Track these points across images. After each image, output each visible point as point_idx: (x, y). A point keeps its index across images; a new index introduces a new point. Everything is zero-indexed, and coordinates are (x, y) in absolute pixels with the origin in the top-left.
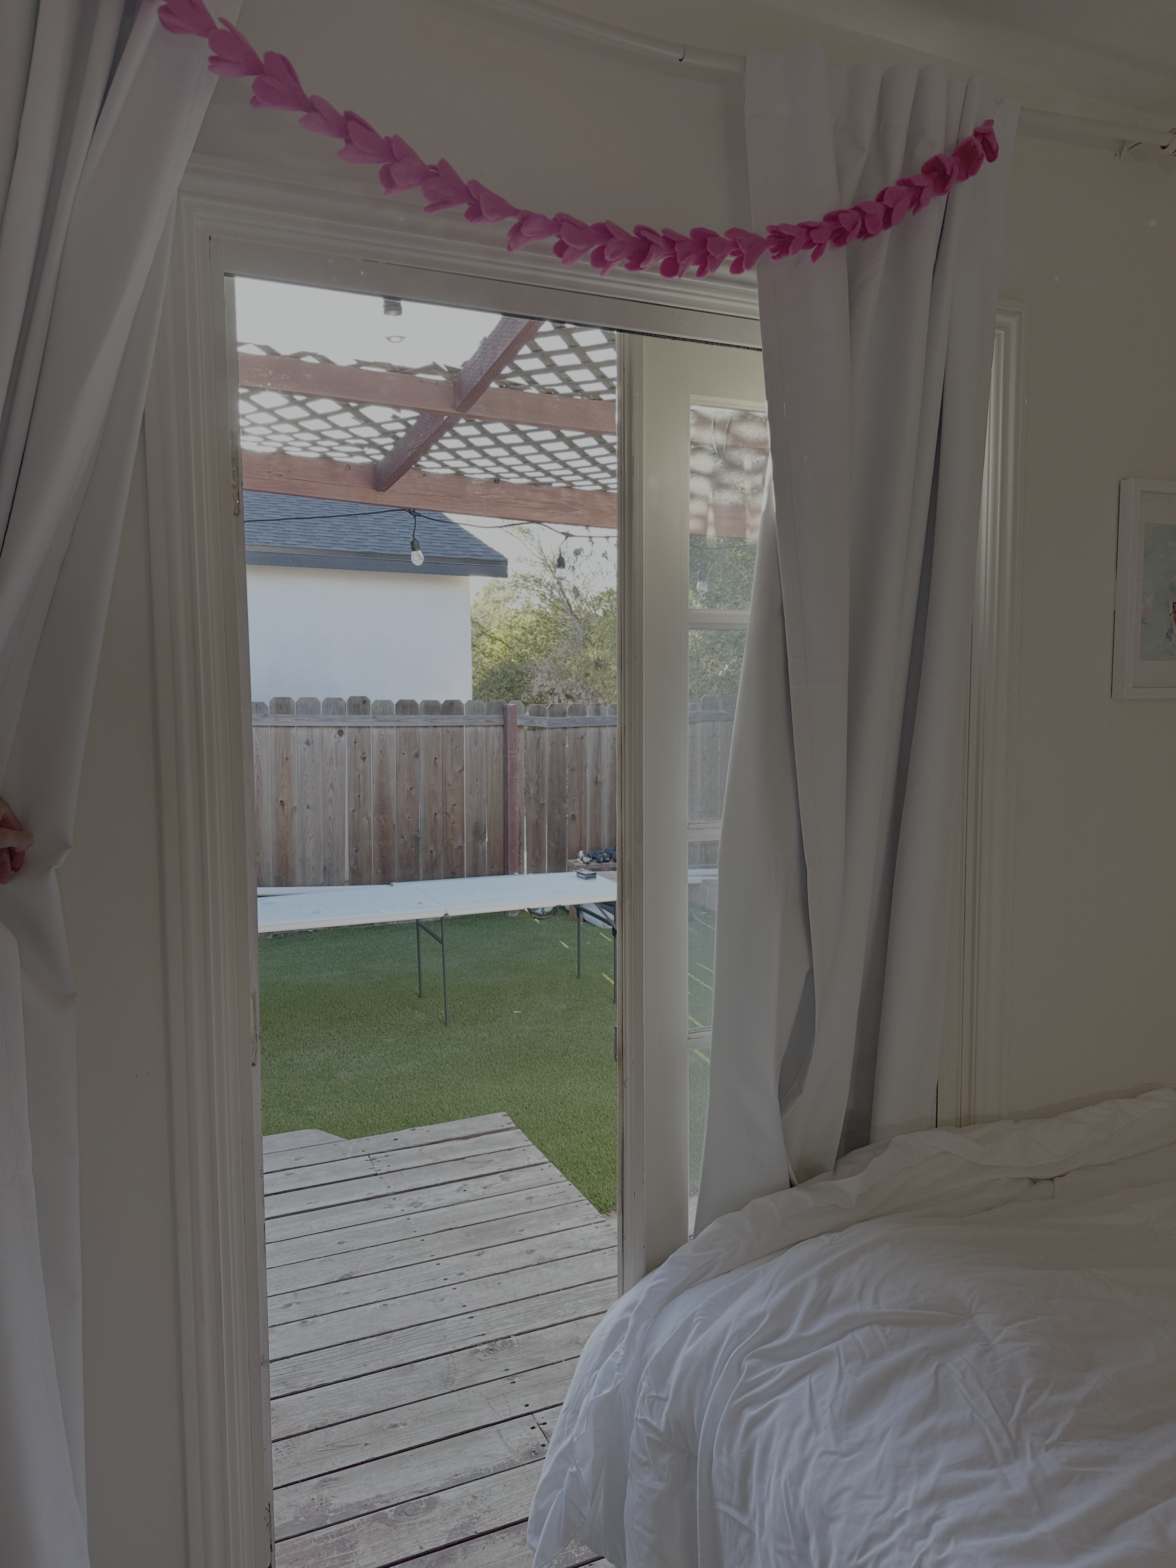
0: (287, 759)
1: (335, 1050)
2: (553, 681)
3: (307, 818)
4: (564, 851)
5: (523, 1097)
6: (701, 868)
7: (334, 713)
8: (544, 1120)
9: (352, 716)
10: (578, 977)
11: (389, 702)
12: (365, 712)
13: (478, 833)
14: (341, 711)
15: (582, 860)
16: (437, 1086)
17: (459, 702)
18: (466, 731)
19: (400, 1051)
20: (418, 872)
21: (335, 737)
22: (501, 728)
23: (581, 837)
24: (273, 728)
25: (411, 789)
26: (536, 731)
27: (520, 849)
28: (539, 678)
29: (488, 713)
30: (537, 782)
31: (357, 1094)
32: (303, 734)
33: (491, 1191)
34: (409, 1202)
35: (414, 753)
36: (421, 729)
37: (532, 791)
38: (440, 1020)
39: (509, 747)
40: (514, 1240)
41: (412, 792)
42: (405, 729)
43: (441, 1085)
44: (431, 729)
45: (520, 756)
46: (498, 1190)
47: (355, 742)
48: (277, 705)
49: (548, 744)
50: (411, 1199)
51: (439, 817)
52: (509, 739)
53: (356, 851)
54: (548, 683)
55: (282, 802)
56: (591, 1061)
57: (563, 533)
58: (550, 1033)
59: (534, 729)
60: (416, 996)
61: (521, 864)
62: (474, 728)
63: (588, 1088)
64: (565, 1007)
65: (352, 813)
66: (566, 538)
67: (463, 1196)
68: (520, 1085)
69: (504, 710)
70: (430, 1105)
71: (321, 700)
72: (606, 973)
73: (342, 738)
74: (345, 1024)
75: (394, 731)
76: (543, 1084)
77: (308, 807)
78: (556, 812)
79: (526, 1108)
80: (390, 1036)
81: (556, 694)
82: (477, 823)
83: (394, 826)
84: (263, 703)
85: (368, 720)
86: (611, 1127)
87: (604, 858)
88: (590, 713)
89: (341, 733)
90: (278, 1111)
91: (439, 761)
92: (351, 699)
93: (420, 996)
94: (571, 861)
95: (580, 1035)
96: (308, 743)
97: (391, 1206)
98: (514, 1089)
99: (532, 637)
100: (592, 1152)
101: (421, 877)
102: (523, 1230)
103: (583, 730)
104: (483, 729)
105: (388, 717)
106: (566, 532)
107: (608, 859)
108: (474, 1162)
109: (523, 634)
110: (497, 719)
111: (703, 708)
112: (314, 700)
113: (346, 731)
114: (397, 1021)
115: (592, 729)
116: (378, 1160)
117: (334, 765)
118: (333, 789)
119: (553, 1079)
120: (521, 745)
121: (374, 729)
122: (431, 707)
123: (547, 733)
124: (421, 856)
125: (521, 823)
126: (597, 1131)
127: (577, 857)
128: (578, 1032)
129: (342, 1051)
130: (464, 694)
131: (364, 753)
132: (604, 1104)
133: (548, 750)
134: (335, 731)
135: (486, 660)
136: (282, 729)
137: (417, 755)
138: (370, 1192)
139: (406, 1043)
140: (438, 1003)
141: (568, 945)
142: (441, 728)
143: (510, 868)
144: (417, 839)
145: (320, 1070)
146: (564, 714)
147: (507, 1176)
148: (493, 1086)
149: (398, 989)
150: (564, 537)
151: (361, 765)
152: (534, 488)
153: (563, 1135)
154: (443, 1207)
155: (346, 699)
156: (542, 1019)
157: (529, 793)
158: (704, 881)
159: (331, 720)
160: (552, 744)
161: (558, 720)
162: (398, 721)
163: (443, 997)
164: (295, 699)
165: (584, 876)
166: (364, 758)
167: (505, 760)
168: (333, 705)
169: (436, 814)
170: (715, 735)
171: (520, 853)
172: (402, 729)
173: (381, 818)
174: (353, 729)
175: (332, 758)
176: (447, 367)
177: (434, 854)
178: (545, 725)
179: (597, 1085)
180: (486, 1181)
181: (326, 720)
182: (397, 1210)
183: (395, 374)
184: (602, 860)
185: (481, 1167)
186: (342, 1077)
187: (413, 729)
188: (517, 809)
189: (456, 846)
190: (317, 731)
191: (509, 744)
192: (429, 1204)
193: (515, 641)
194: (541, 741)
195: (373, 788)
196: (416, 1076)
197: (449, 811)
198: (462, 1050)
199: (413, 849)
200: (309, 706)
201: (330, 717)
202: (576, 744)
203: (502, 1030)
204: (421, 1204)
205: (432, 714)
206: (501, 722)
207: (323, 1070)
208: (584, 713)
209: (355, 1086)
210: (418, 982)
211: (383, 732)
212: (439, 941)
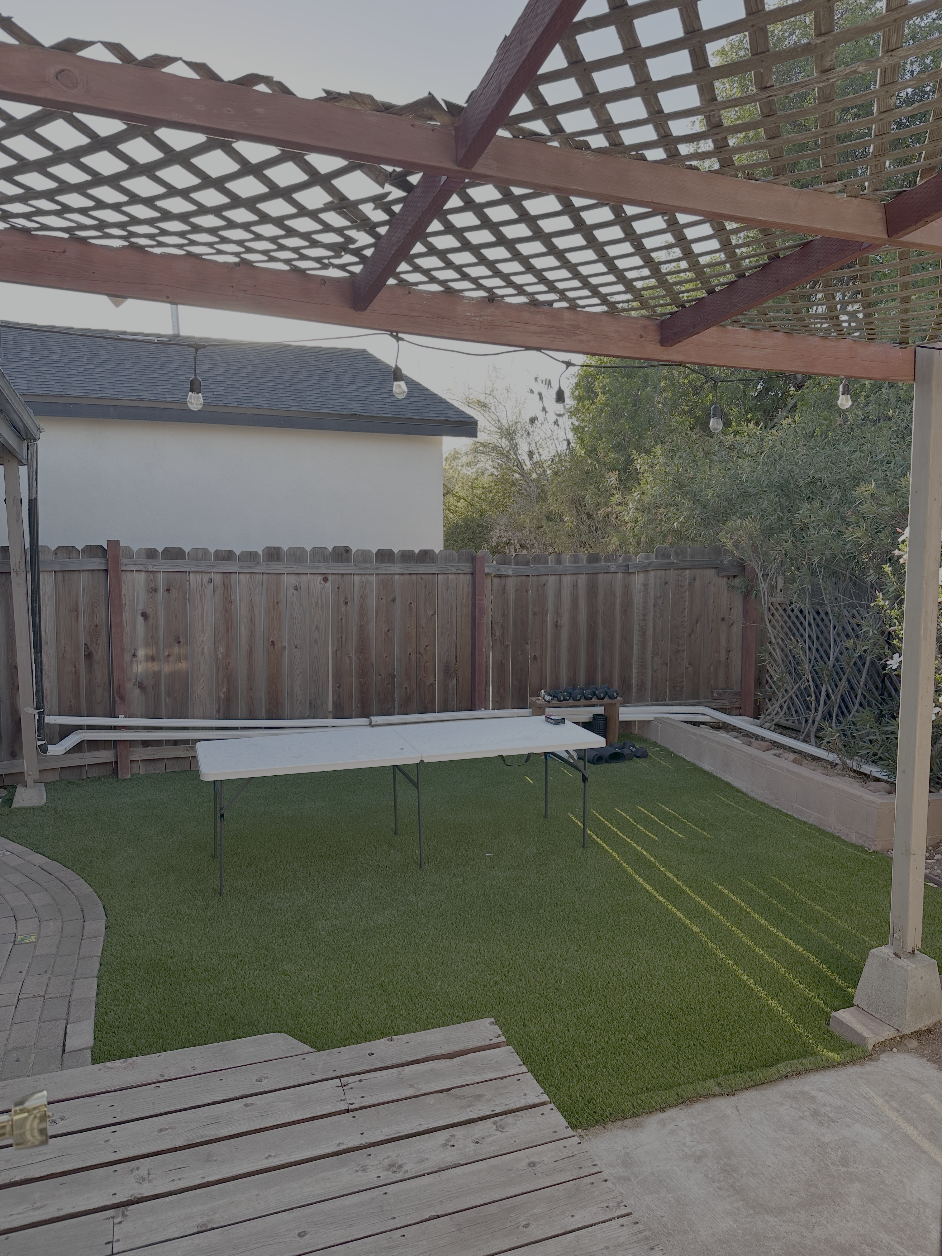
0: (277, 603)
1: (314, 893)
2: (510, 533)
3: (295, 656)
4: (527, 689)
5: (501, 961)
6: (652, 705)
7: (319, 561)
8: (525, 991)
9: (336, 564)
10: (545, 817)
11: (369, 551)
12: (348, 561)
13: (448, 671)
14: (326, 560)
15: (543, 698)
16: (413, 943)
17: (432, 551)
18: (439, 578)
19: (376, 897)
20: (394, 707)
21: (320, 583)
22: (470, 575)
23: (541, 677)
24: (265, 575)
25: (388, 631)
26: (502, 578)
27: (486, 686)
28: (497, 531)
29: (458, 562)
30: (502, 626)
31: (333, 949)
32: (291, 580)
33: (486, 1149)
34: (386, 1162)
35: (391, 598)
36: (397, 576)
37: (497, 634)
38: (415, 862)
39: (477, 593)
40: (519, 1244)
41: (389, 633)
42: (384, 576)
43: (417, 941)
44: (407, 576)
45: (488, 600)
46: (493, 1148)
47: (338, 588)
48: (269, 554)
49: (512, 590)
50: (388, 1157)
51: (413, 657)
52: (477, 586)
53: (339, 687)
54: (506, 534)
55: (272, 642)
56: (566, 918)
57: (563, 362)
58: (523, 881)
59: (500, 576)
60: (392, 833)
61: (487, 700)
62: (446, 576)
63: (567, 952)
64: (535, 851)
65: (335, 653)
66: (567, 368)
67: (450, 1156)
68: (497, 944)
69: (473, 559)
70: (407, 967)
71: (308, 549)
72: (572, 813)
73: (327, 585)
74: (324, 863)
75: (373, 577)
76: (521, 944)
77: (296, 647)
78: (520, 653)
79: (505, 975)
80: (367, 879)
81: (512, 544)
82: (447, 662)
83: (372, 664)
84: (256, 552)
85: (350, 568)
86: (597, 1004)
87: (564, 697)
88: (552, 562)
89: (325, 580)
90: (254, 969)
91: (414, 606)
92: (335, 548)
93: (395, 833)
94: (534, 699)
95: (553, 884)
96: (296, 589)
97: (364, 1169)
98: (491, 950)
99: (491, 495)
100: (579, 1037)
101: (397, 711)
102: (529, 1224)
103: (545, 577)
104: (454, 577)
105: (368, 565)
106: (567, 360)
107: (568, 698)
108: (462, 1097)
109: (483, 493)
110: (466, 567)
111: (656, 557)
112: (302, 549)
113: (330, 578)
114: (374, 861)
115: (553, 577)
116: (351, 1086)
117: (320, 608)
118: (318, 631)
119: (530, 938)
120: (488, 591)
121: (355, 576)
122: (407, 556)
123: (512, 581)
124: (397, 692)
125: (487, 662)
126: (581, 1009)
127: (539, 695)
128: (551, 880)
129: (320, 895)
130: (436, 544)
131: (346, 598)
132: (586, 973)
133: (512, 596)
134: (320, 578)
135: (451, 515)
136: (273, 575)
137: (394, 600)
138: (340, 1141)
139: (382, 887)
140: (412, 842)
141: (532, 780)
142: (415, 576)
143: (477, 704)
144: (393, 677)
145: (298, 918)
146: (528, 563)
147: (502, 1122)
148: (469, 945)
149: (375, 824)
150: (565, 366)
151: (343, 609)
152: (533, 309)
153: (546, 1012)
154: (428, 1174)
155: (330, 549)
156: (514, 865)
157: (495, 635)
158: (655, 718)
159: (317, 568)
160: (516, 590)
161: (523, 569)
162: (377, 568)
163: (418, 835)
164: (285, 549)
165: (553, 722)
166: (346, 603)
167: (474, 605)
168: (319, 554)
169: (410, 654)
170: (666, 583)
171: (486, 690)
172: (380, 576)
173: (361, 657)
174: (337, 576)
175: (317, 602)
176: (446, 102)
177: (408, 690)
178: (510, 572)
179: (576, 948)
180: (478, 1130)
181: (312, 568)
182: (370, 1178)
183: (378, 113)
184: (562, 698)
185: (469, 1106)
186: (320, 927)
187: (391, 576)
188: (484, 650)
189: (428, 683)
190: (304, 578)
191: (477, 590)
192: (411, 1168)
193: (476, 499)
194: (507, 587)
195: (354, 630)
196: (392, 929)
197: (422, 651)
198: (437, 897)
199: (389, 686)
200: (297, 555)
201: (317, 565)
202: (538, 591)
203: (476, 876)
204: (400, 1167)
205: (407, 563)
206: (469, 570)
207: (302, 918)
208: (546, 562)
209: (331, 939)
210: (393, 817)
211: (363, 579)
212: (413, 784)
